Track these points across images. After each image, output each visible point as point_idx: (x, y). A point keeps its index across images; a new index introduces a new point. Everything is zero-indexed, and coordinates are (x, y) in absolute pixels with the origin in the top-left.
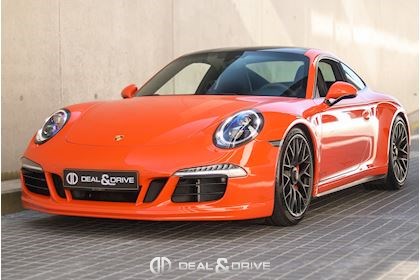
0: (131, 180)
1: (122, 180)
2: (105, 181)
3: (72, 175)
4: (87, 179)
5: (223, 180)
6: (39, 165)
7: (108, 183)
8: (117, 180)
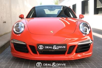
0: (64, 47)
1: (61, 47)
2: (55, 48)
3: (41, 46)
4: (47, 47)
5: (89, 45)
6: (25, 43)
7: (56, 48)
8: (59, 47)
